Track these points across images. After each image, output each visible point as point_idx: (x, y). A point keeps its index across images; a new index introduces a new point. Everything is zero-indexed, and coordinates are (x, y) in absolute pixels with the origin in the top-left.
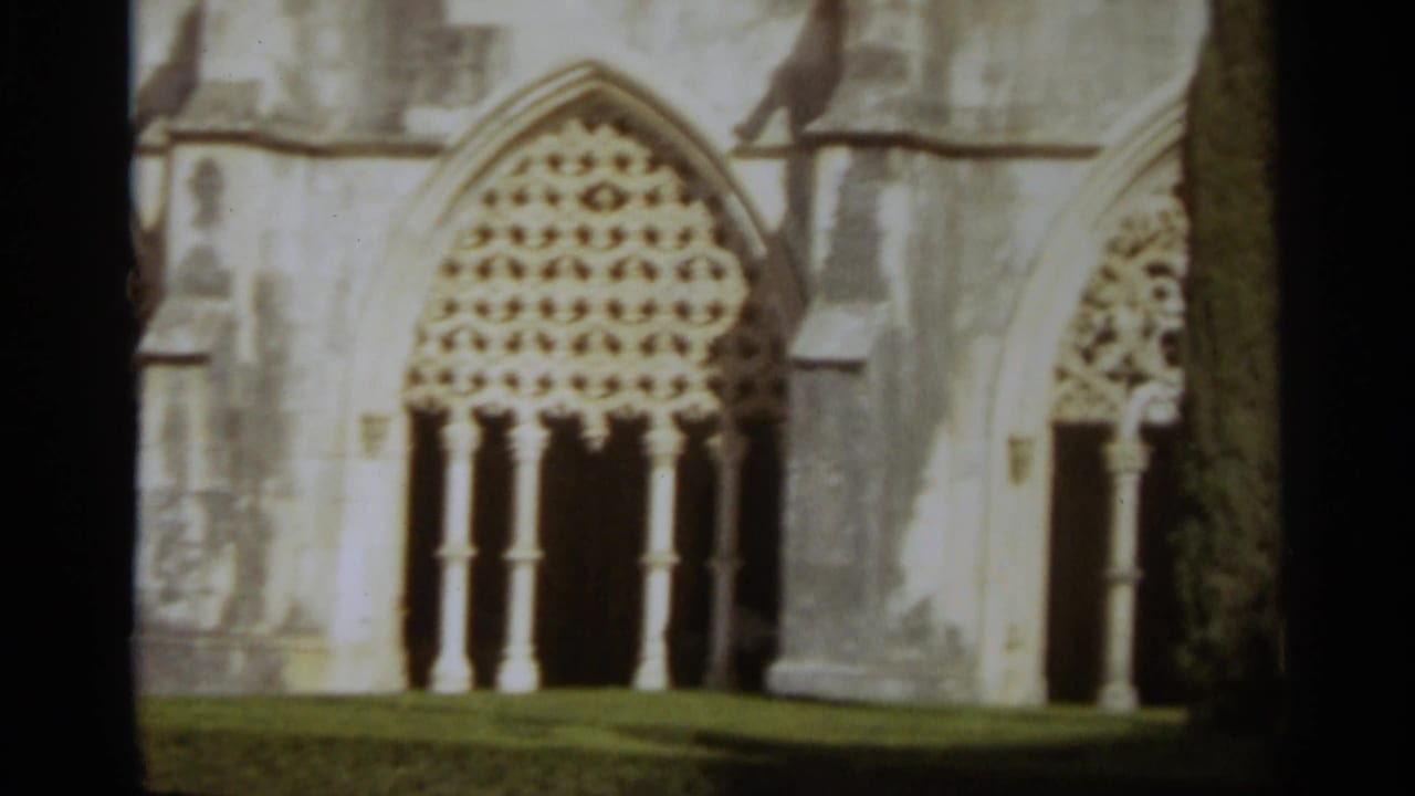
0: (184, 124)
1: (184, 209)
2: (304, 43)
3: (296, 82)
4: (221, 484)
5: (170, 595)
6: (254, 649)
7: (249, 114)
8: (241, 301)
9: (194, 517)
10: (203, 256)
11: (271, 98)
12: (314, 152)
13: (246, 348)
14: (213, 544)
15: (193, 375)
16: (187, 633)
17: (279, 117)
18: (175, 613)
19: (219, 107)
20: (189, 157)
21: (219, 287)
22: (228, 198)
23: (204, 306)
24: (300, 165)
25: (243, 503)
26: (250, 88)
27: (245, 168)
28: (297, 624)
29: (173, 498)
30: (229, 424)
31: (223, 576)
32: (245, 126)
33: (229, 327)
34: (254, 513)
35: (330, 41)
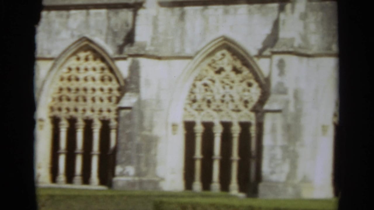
0: (275, 50)
1: (275, 71)
2: (305, 27)
3: (304, 38)
4: (286, 143)
5: (273, 173)
6: (295, 187)
7: (292, 47)
8: (290, 96)
9: (279, 152)
10: (281, 84)
11: (298, 42)
12: (308, 56)
13: (291, 108)
14: (284, 159)
15: (278, 115)
16: (277, 182)
17: (300, 47)
18: (274, 178)
19: (285, 44)
20: (276, 58)
21: (284, 92)
22: (287, 69)
23: (281, 97)
24: (305, 60)
25: (291, 148)
26: (292, 40)
27: (291, 61)
28: (305, 180)
29: (273, 147)
30: (287, 128)
31: (286, 168)
32: (291, 50)
33: (287, 102)
34: (294, 151)
35: (312, 27)
